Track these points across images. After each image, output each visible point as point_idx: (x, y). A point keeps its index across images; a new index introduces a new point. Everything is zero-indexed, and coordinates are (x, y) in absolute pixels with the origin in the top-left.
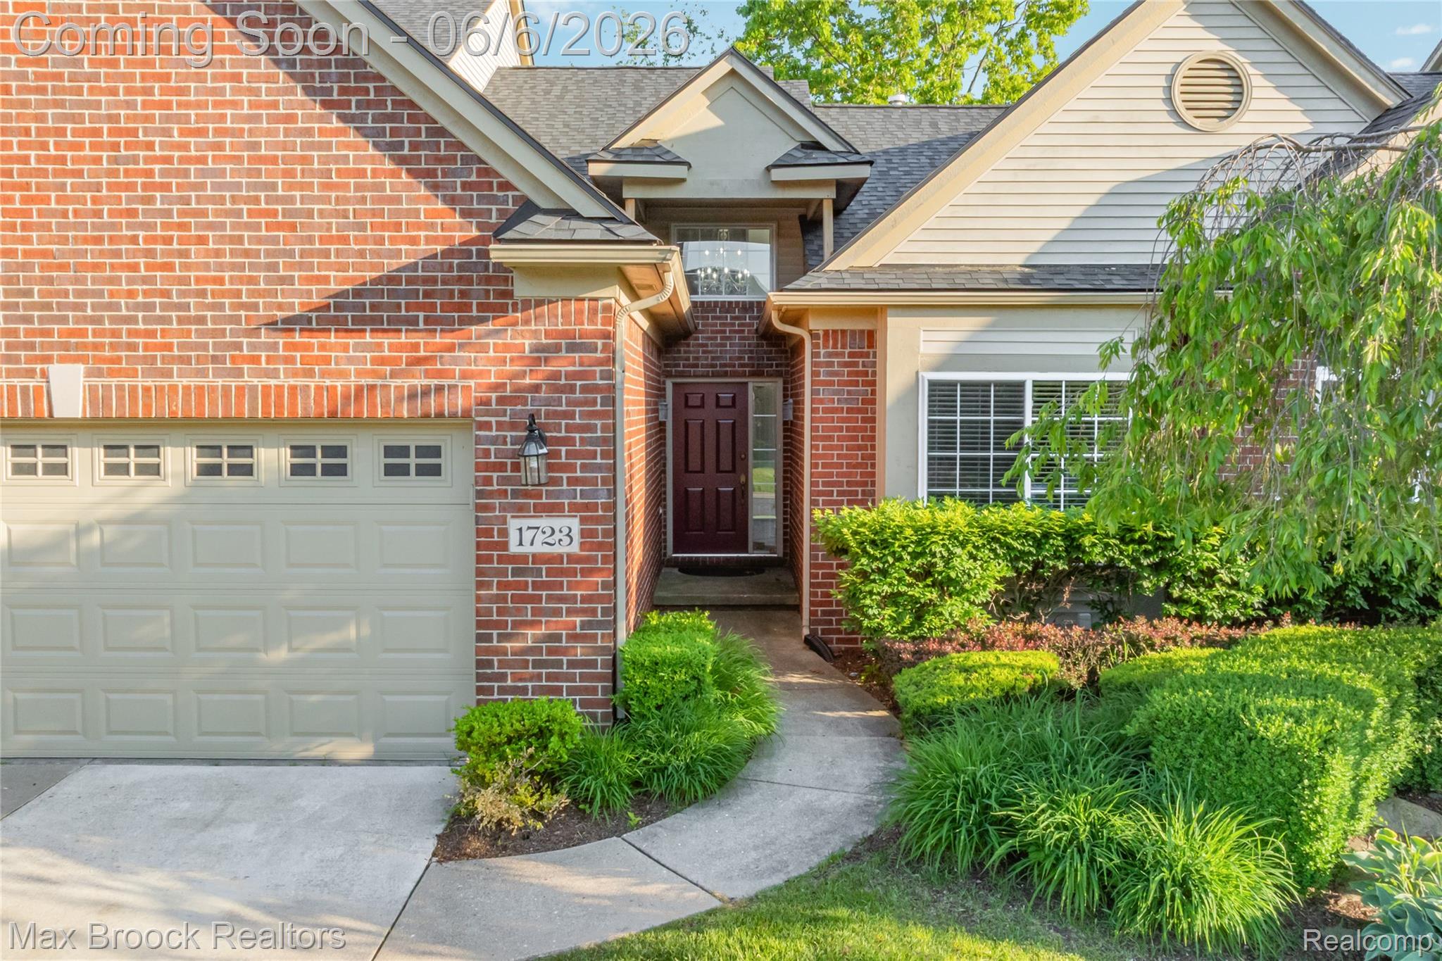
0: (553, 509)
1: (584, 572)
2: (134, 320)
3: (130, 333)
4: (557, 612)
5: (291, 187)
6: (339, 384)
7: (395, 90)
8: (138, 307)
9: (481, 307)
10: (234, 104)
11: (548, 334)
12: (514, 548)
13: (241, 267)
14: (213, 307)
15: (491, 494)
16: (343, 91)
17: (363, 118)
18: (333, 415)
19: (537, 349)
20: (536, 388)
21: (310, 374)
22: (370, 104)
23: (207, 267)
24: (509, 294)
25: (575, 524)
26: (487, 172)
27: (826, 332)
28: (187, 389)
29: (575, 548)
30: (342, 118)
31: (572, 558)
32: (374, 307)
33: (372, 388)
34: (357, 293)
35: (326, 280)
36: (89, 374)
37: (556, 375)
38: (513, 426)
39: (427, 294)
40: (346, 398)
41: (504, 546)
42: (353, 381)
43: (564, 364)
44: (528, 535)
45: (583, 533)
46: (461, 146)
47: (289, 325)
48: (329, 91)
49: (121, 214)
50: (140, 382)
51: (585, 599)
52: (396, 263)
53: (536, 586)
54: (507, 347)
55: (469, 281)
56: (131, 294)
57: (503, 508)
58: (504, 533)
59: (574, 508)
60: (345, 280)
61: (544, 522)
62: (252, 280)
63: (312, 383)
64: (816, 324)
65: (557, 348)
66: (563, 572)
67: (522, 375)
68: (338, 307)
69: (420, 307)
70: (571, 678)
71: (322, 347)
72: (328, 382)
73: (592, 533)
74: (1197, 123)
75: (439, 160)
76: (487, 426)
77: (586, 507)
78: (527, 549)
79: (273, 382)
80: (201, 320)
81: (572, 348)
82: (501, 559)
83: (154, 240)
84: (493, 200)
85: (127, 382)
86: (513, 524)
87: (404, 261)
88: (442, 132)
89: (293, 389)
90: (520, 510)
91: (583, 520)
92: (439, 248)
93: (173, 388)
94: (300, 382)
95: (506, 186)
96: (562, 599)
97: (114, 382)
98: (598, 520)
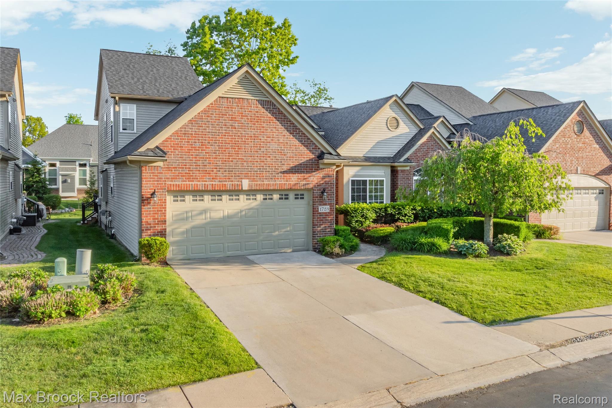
0: (325, 204)
1: (330, 215)
2: (257, 171)
3: (256, 174)
4: (326, 222)
5: (285, 148)
6: (292, 183)
7: (302, 131)
8: (258, 169)
9: (315, 169)
10: (275, 133)
11: (325, 174)
12: (320, 211)
13: (276, 162)
14: (271, 169)
15: (316, 202)
16: (293, 131)
17: (296, 136)
18: (291, 188)
19: (323, 177)
20: (323, 183)
21: (287, 181)
22: (297, 134)
23: (270, 162)
24: (319, 167)
25: (329, 207)
26: (316, 146)
28: (266, 184)
29: (329, 211)
30: (293, 136)
31: (328, 213)
32: (298, 169)
33: (297, 184)
34: (295, 167)
35: (290, 164)
36: (249, 181)
37: (326, 181)
38: (319, 190)
39: (306, 167)
40: (293, 185)
41: (318, 211)
42: (294, 183)
43: (327, 180)
44: (322, 209)
45: (330, 208)
46: (312, 141)
47: (284, 172)
48: (291, 131)
49: (255, 152)
50: (258, 183)
51: (330, 220)
52: (301, 162)
53: (323, 218)
54: (319, 176)
55: (313, 165)
56: (257, 166)
57: (318, 204)
58: (318, 209)
59: (329, 204)
60: (293, 164)
61: (324, 207)
62: (278, 164)
63: (287, 183)
65: (326, 176)
66: (327, 215)
67: (321, 181)
68: (292, 169)
69: (305, 169)
70: (328, 234)
71: (289, 176)
72: (290, 183)
73: (331, 208)
74: (391, 129)
75: (308, 144)
76: (315, 190)
77: (331, 204)
78: (322, 211)
79: (281, 183)
80: (269, 171)
81: (329, 176)
82: (317, 213)
83: (261, 157)
84: (317, 151)
85: (256, 183)
86: (320, 207)
87: (303, 161)
88: (309, 139)
89: (284, 184)
90: (320, 205)
91: (330, 206)
92: (308, 159)
93: (264, 184)
94: (286, 182)
95: (319, 149)
96: (327, 220)
97: (254, 183)
98: (332, 206)
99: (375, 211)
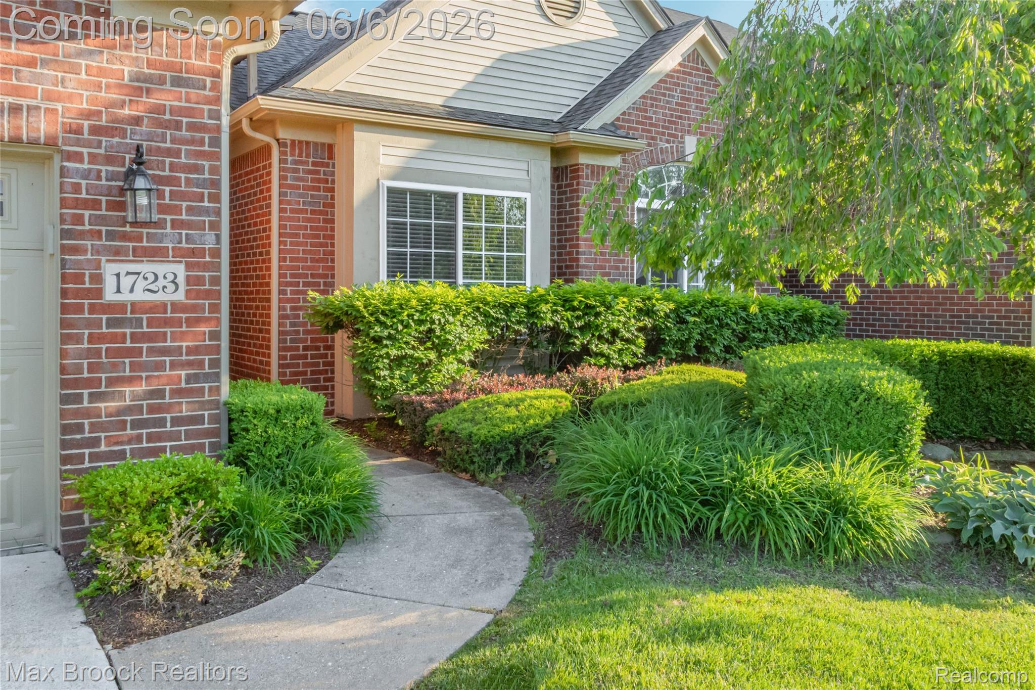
0: (156, 254)
1: (190, 322)
4: (160, 366)
11: (150, 63)
12: (110, 295)
15: (81, 235)
19: (137, 78)
20: (137, 121)
25: (180, 270)
27: (293, 142)
29: (180, 296)
31: (176, 306)
37: (159, 109)
38: (109, 160)
41: (99, 293)
43: (167, 98)
44: (126, 282)
45: (189, 280)
51: (190, 351)
53: (134, 338)
54: (102, 72)
57: (96, 251)
58: (98, 278)
59: (179, 254)
61: (145, 267)
64: (284, 134)
65: (162, 81)
66: (167, 322)
67: (122, 105)
70: (176, 436)
73: (199, 281)
74: (554, 18)
76: (78, 157)
77: (193, 252)
78: (125, 297)
81: (178, 82)
82: (93, 309)
86: (110, 270)
90: (117, 254)
91: (189, 267)
96: (165, 352)
98: (205, 267)
99: (486, 315)
